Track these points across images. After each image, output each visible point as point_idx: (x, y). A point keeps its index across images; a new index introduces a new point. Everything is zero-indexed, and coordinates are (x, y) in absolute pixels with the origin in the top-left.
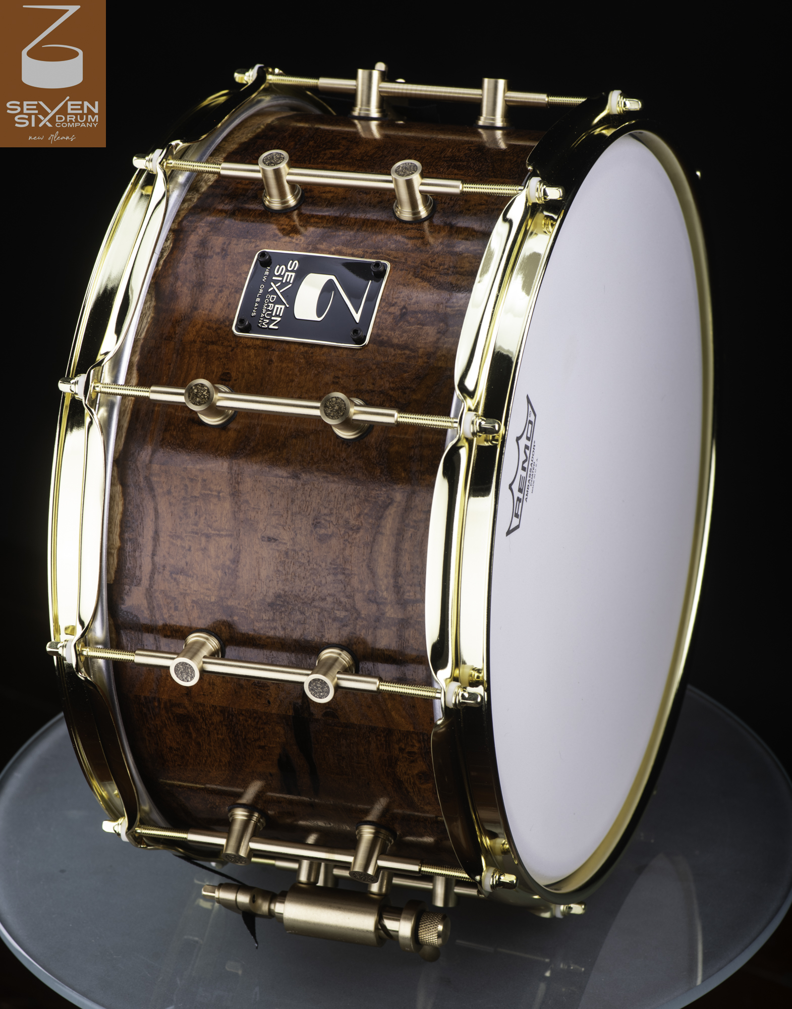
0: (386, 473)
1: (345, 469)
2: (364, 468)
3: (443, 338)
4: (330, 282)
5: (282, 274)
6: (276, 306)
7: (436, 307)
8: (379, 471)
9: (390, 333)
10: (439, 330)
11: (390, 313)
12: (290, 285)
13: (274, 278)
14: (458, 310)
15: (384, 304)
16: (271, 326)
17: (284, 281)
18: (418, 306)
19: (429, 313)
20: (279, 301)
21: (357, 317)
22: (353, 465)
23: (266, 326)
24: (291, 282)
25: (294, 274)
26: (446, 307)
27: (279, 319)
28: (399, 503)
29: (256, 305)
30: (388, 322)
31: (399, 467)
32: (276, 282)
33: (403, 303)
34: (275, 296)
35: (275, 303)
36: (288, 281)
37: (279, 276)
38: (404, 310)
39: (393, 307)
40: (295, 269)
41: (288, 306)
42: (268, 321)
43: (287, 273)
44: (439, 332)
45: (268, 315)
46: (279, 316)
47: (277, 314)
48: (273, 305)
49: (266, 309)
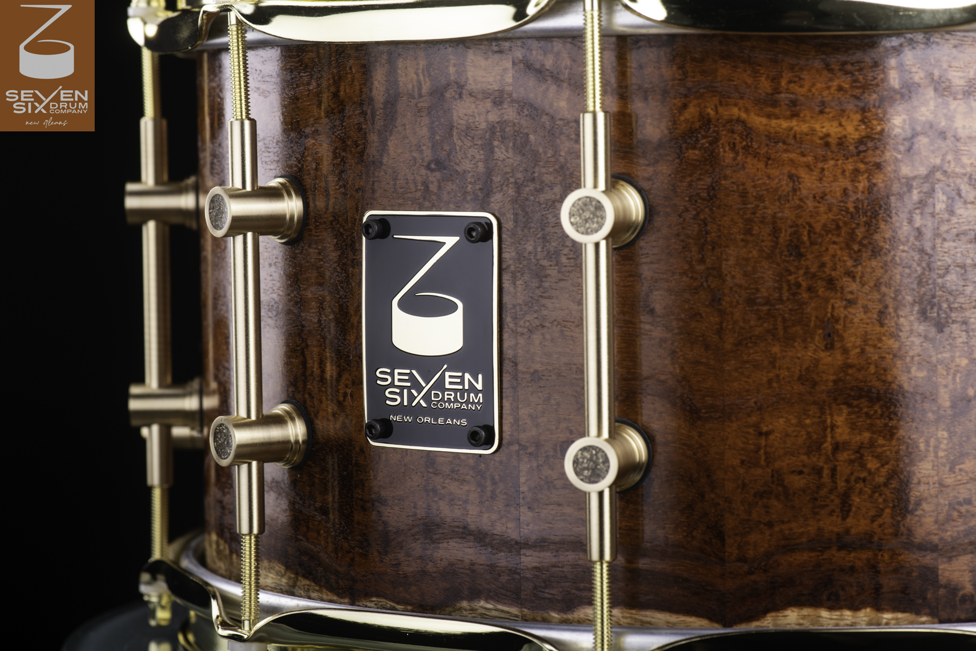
0: (694, 139)
1: (694, 213)
2: (689, 179)
3: (468, 87)
4: (403, 306)
5: (398, 391)
6: (447, 386)
7: (423, 114)
8: (690, 151)
9: (469, 180)
10: (457, 96)
11: (439, 187)
12: (414, 372)
13: (405, 403)
14: (424, 75)
15: (427, 204)
16: (479, 387)
17: (409, 384)
18: (424, 145)
19: (434, 122)
20: (440, 385)
21: (450, 241)
22: (687, 199)
23: (480, 395)
24: (408, 371)
25: (397, 371)
26: (420, 96)
27: (467, 376)
28: (740, 109)
29: (449, 421)
30: (454, 187)
31: (682, 118)
32: (411, 398)
33: (423, 171)
34: (433, 392)
35: (444, 390)
36: (407, 378)
37: (401, 394)
38: (433, 166)
39: (431, 186)
40: (389, 371)
41: (445, 366)
42: (472, 395)
43: (397, 383)
44: (460, 95)
45: (462, 397)
46: (462, 378)
47: (458, 380)
48: (446, 393)
49: (454, 402)
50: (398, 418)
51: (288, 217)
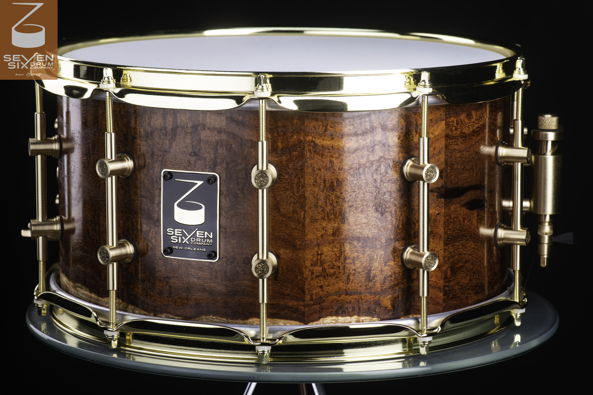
0: (296, 148)
1: (295, 175)
2: (293, 162)
3: (207, 126)
4: (179, 205)
5: (177, 237)
6: (198, 236)
7: (188, 135)
8: (294, 152)
9: (207, 160)
10: (203, 129)
11: (195, 162)
12: (184, 230)
13: (180, 242)
14: (189, 120)
15: (190, 168)
16: (211, 237)
17: (181, 235)
18: (188, 146)
19: (193, 138)
20: (195, 236)
21: (200, 183)
22: (292, 170)
23: (211, 240)
24: (181, 230)
25: (176, 230)
26: (187, 128)
27: (206, 233)
28: (312, 137)
30: (201, 163)
31: (291, 140)
32: (182, 240)
33: (188, 156)
34: (192, 238)
35: (196, 238)
36: (181, 232)
37: (178, 239)
38: (192, 154)
39: (191, 161)
41: (197, 229)
42: (208, 240)
43: (176, 234)
44: (204, 129)
45: (204, 241)
46: (204, 233)
47: (203, 234)
48: (197, 239)
49: (200, 243)
50: (177, 247)
51: (128, 169)
